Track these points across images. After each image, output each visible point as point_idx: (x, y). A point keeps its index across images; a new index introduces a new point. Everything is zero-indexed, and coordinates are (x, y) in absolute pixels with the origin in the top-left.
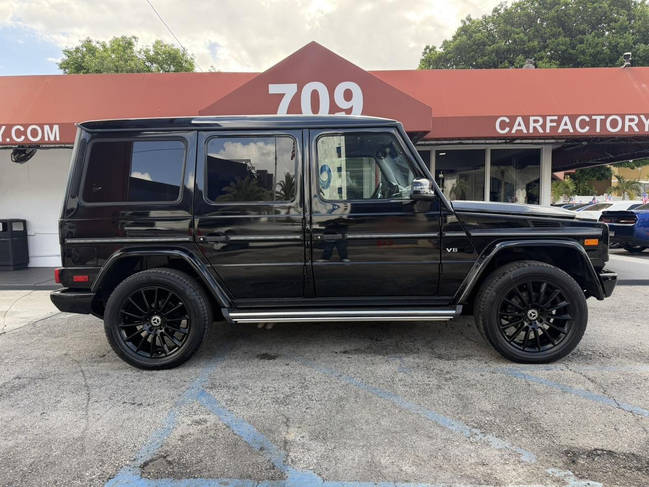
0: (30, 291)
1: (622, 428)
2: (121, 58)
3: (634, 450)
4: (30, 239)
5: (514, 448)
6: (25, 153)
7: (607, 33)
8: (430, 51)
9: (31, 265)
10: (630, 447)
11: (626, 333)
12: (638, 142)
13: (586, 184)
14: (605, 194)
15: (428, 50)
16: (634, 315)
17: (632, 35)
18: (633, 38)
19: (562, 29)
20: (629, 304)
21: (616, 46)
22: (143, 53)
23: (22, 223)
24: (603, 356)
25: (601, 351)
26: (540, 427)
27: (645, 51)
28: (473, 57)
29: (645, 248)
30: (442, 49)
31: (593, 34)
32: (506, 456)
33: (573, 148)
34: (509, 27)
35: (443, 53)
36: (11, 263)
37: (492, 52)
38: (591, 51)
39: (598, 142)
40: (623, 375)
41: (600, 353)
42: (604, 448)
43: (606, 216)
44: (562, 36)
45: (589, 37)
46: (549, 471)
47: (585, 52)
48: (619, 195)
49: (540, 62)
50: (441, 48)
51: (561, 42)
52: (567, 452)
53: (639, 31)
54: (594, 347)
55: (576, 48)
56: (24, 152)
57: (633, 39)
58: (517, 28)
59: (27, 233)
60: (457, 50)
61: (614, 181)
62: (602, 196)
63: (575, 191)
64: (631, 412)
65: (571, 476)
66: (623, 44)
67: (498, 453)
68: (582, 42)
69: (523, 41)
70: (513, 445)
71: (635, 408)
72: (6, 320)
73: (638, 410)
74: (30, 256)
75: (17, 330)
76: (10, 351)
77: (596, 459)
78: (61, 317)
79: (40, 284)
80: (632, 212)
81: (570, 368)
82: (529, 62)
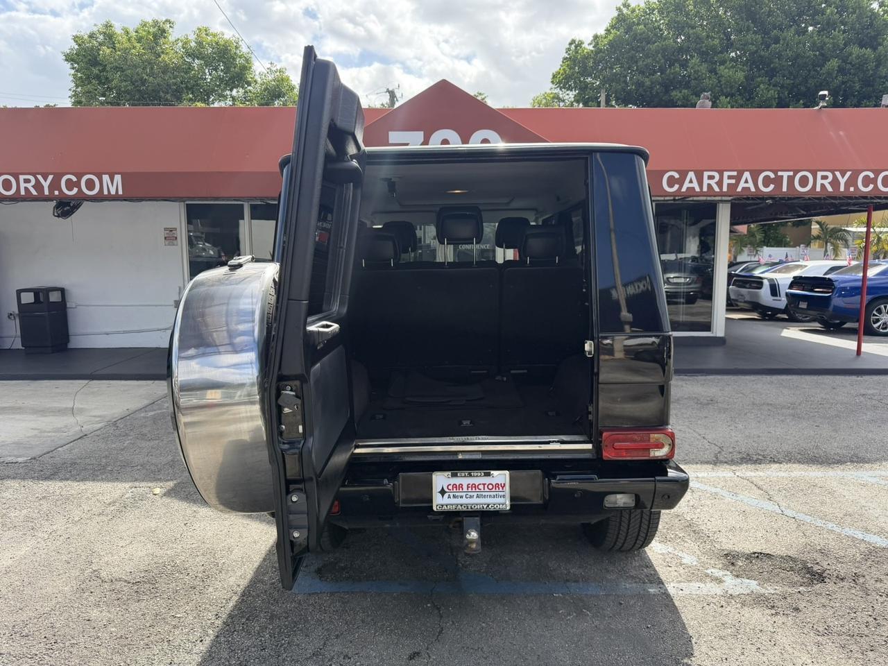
0: (86, 381)
1: (783, 533)
3: (791, 553)
4: (70, 312)
5: (676, 552)
6: (69, 206)
7: (810, 29)
8: (576, 47)
9: (71, 345)
10: (787, 550)
11: (803, 434)
12: (833, 201)
13: (778, 232)
14: (801, 246)
15: (573, 46)
16: (816, 414)
17: (843, 33)
20: (812, 399)
21: (822, 48)
22: (180, 44)
23: (60, 292)
24: (774, 461)
25: (772, 455)
26: (703, 533)
27: (858, 57)
29: (844, 323)
30: (592, 46)
31: (792, 30)
32: (668, 560)
34: (681, 19)
35: (592, 51)
36: (49, 343)
37: (657, 52)
38: (790, 53)
39: (785, 201)
40: (791, 481)
41: (771, 458)
42: (763, 551)
43: (798, 283)
44: (752, 33)
45: (787, 35)
46: (709, 571)
47: (781, 55)
48: (820, 247)
49: (722, 67)
50: (590, 44)
51: (750, 41)
52: (727, 556)
53: (853, 28)
54: (765, 450)
55: (770, 49)
56: (68, 204)
57: (844, 39)
58: (692, 19)
59: (66, 305)
60: (612, 48)
61: (815, 228)
62: (798, 247)
63: (764, 241)
64: (794, 518)
65: (728, 575)
66: (831, 46)
68: (777, 41)
69: (700, 39)
70: (675, 549)
71: (799, 514)
72: (78, 418)
73: (801, 516)
74: (70, 334)
75: (99, 432)
76: (106, 457)
77: (754, 561)
78: (142, 415)
79: (97, 373)
80: (829, 279)
81: (737, 474)
82: (704, 98)
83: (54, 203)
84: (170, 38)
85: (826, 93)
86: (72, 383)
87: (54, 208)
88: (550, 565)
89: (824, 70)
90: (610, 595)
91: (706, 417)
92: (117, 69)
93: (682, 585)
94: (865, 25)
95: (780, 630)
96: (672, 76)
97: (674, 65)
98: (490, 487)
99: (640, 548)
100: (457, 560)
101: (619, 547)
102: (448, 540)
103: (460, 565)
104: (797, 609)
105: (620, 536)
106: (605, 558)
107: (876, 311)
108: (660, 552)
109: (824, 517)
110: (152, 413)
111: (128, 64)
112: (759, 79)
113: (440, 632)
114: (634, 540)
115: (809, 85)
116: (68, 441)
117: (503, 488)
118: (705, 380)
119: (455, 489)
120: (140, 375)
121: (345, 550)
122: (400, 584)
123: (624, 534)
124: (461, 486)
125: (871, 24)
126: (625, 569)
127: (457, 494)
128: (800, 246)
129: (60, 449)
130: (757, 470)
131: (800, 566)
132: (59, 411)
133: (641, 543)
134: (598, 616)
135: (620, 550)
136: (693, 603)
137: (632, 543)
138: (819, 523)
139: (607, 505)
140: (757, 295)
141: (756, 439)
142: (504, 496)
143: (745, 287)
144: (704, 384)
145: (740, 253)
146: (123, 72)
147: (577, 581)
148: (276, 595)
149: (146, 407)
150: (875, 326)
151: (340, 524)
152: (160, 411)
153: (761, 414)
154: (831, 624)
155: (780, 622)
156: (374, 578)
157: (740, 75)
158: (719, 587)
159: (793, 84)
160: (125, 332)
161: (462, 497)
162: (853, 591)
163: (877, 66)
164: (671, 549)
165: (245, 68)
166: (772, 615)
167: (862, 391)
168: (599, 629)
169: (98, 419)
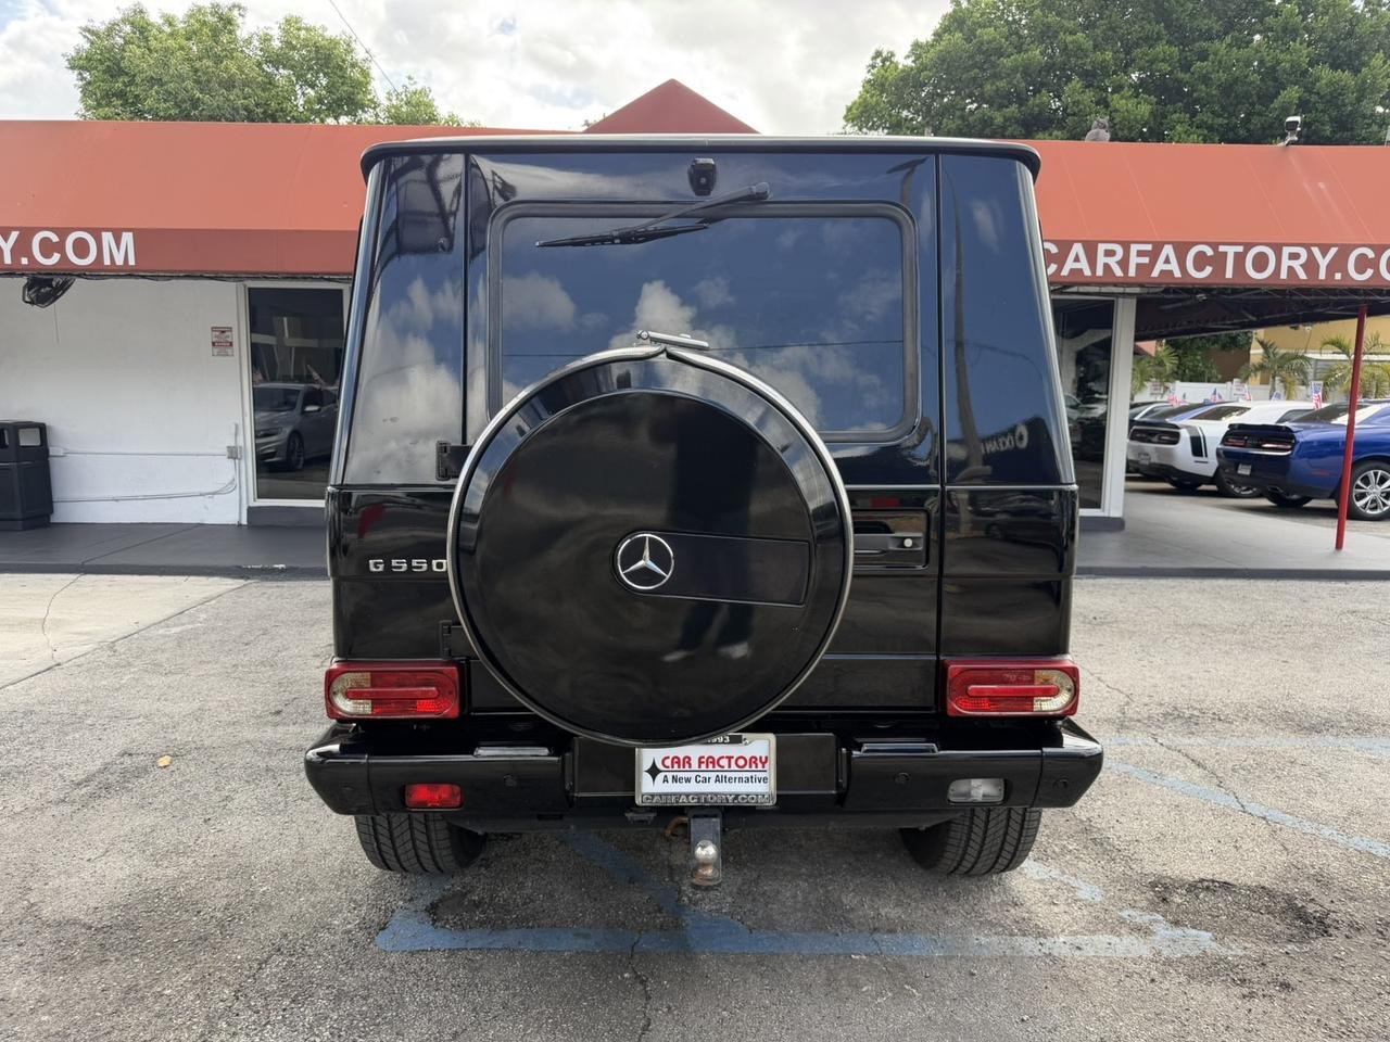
0: (74, 576)
1: (1247, 845)
2: (207, 53)
3: (1265, 881)
4: (54, 464)
5: (1064, 878)
6: (50, 286)
7: (1257, 38)
8: (883, 61)
10: (1257, 875)
11: (1263, 675)
12: (1305, 298)
13: (1199, 358)
14: (1235, 380)
15: (879, 60)
16: (1280, 642)
17: (1308, 46)
18: (1309, 53)
19: (1166, 27)
20: (1271, 617)
21: (1273, 69)
22: (256, 43)
23: (37, 430)
24: (1220, 720)
25: (1215, 710)
26: (1109, 844)
27: (1330, 83)
28: (974, 79)
29: (1309, 500)
30: (910, 59)
31: (1228, 39)
32: (1053, 892)
33: (1180, 304)
34: (1052, 18)
35: (912, 69)
36: (18, 514)
37: (1015, 70)
38: (1223, 76)
39: (1228, 295)
40: (1253, 753)
41: (1214, 714)
42: (1217, 877)
43: (1235, 434)
44: (1164, 42)
45: (1220, 47)
46: (1125, 914)
47: (1210, 78)
48: (1264, 382)
49: (1116, 96)
50: (907, 56)
51: (1160, 55)
52: (1153, 885)
53: (1321, 39)
54: (1203, 701)
55: (1192, 70)
56: (48, 283)
57: (1308, 55)
58: (1069, 20)
59: (47, 451)
60: (942, 65)
61: (1256, 352)
62: (1229, 383)
63: (1177, 373)
64: (1264, 818)
65: (1160, 922)
66: (1288, 65)
67: (1038, 886)
68: (1203, 56)
69: (1082, 50)
70: (1063, 873)
71: (1271, 812)
72: (49, 637)
73: (1275, 815)
74: (54, 500)
75: (82, 659)
76: (88, 701)
77: (1201, 896)
78: (161, 631)
79: (94, 563)
80: (1287, 428)
81: (1159, 741)
82: (1098, 126)
83: (24, 280)
84: (238, 33)
85: (1298, 119)
86: (50, 580)
87: (24, 288)
88: (844, 900)
89: (1276, 104)
90: (952, 958)
91: (1100, 645)
92: (152, 81)
93: (1079, 939)
94: (1342, 33)
95: (1261, 1027)
96: (1037, 109)
97: (1040, 92)
98: (741, 762)
99: (1003, 871)
100: (680, 892)
101: (966, 870)
102: (666, 854)
103: (686, 899)
104: (1286, 986)
105: (969, 850)
106: (940, 889)
107: (1362, 480)
108: (1037, 878)
109: (1315, 819)
110: (179, 629)
111: (171, 72)
112: (1175, 116)
113: (646, 1028)
114: (993, 857)
115: (1252, 127)
116: (27, 674)
117: (763, 764)
118: (1094, 585)
119: (676, 765)
120: (165, 567)
121: (483, 870)
122: (577, 935)
123: (977, 847)
124: (688, 759)
125: (1350, 34)
126: (976, 908)
127: (680, 775)
128: (1232, 381)
129: (11, 687)
130: (1193, 734)
131: (1283, 905)
132: (20, 624)
133: (1006, 862)
134: (931, 998)
135: (968, 874)
136: (1101, 973)
137: (990, 862)
138: (1308, 827)
139: (952, 799)
140: (1169, 454)
141: (1186, 682)
142: (765, 780)
143: (1150, 442)
144: (1092, 592)
145: (1140, 389)
146: (162, 86)
147: (892, 931)
148: (351, 953)
149: (168, 619)
150: (1359, 504)
151: (468, 825)
152: (190, 627)
153: (1191, 641)
154: (1353, 1016)
155: (1260, 1010)
156: (530, 924)
157: (1145, 109)
158: (1145, 944)
159: (1227, 124)
160: (145, 498)
161: (688, 780)
162: (1382, 953)
163: (1359, 100)
164: (1055, 873)
165: (361, 85)
166: (1244, 996)
167: (1351, 607)
168: (935, 1023)
169: (86, 637)
